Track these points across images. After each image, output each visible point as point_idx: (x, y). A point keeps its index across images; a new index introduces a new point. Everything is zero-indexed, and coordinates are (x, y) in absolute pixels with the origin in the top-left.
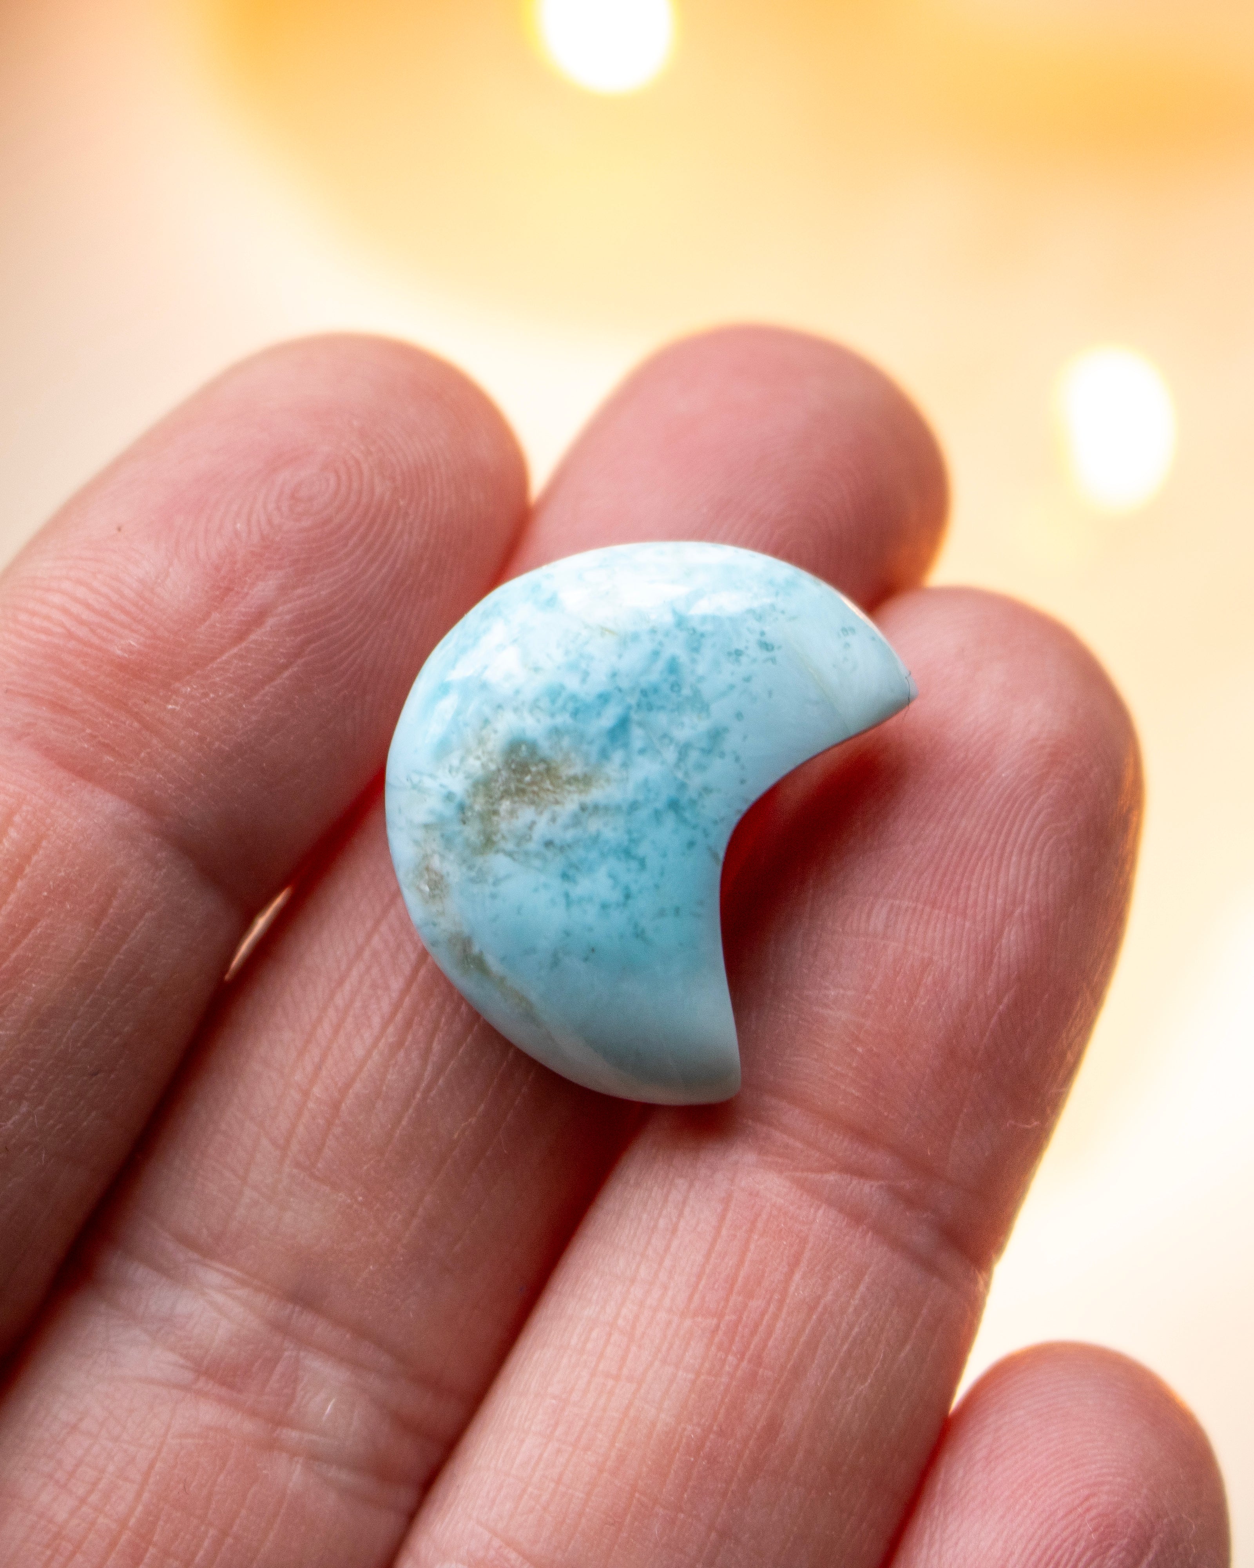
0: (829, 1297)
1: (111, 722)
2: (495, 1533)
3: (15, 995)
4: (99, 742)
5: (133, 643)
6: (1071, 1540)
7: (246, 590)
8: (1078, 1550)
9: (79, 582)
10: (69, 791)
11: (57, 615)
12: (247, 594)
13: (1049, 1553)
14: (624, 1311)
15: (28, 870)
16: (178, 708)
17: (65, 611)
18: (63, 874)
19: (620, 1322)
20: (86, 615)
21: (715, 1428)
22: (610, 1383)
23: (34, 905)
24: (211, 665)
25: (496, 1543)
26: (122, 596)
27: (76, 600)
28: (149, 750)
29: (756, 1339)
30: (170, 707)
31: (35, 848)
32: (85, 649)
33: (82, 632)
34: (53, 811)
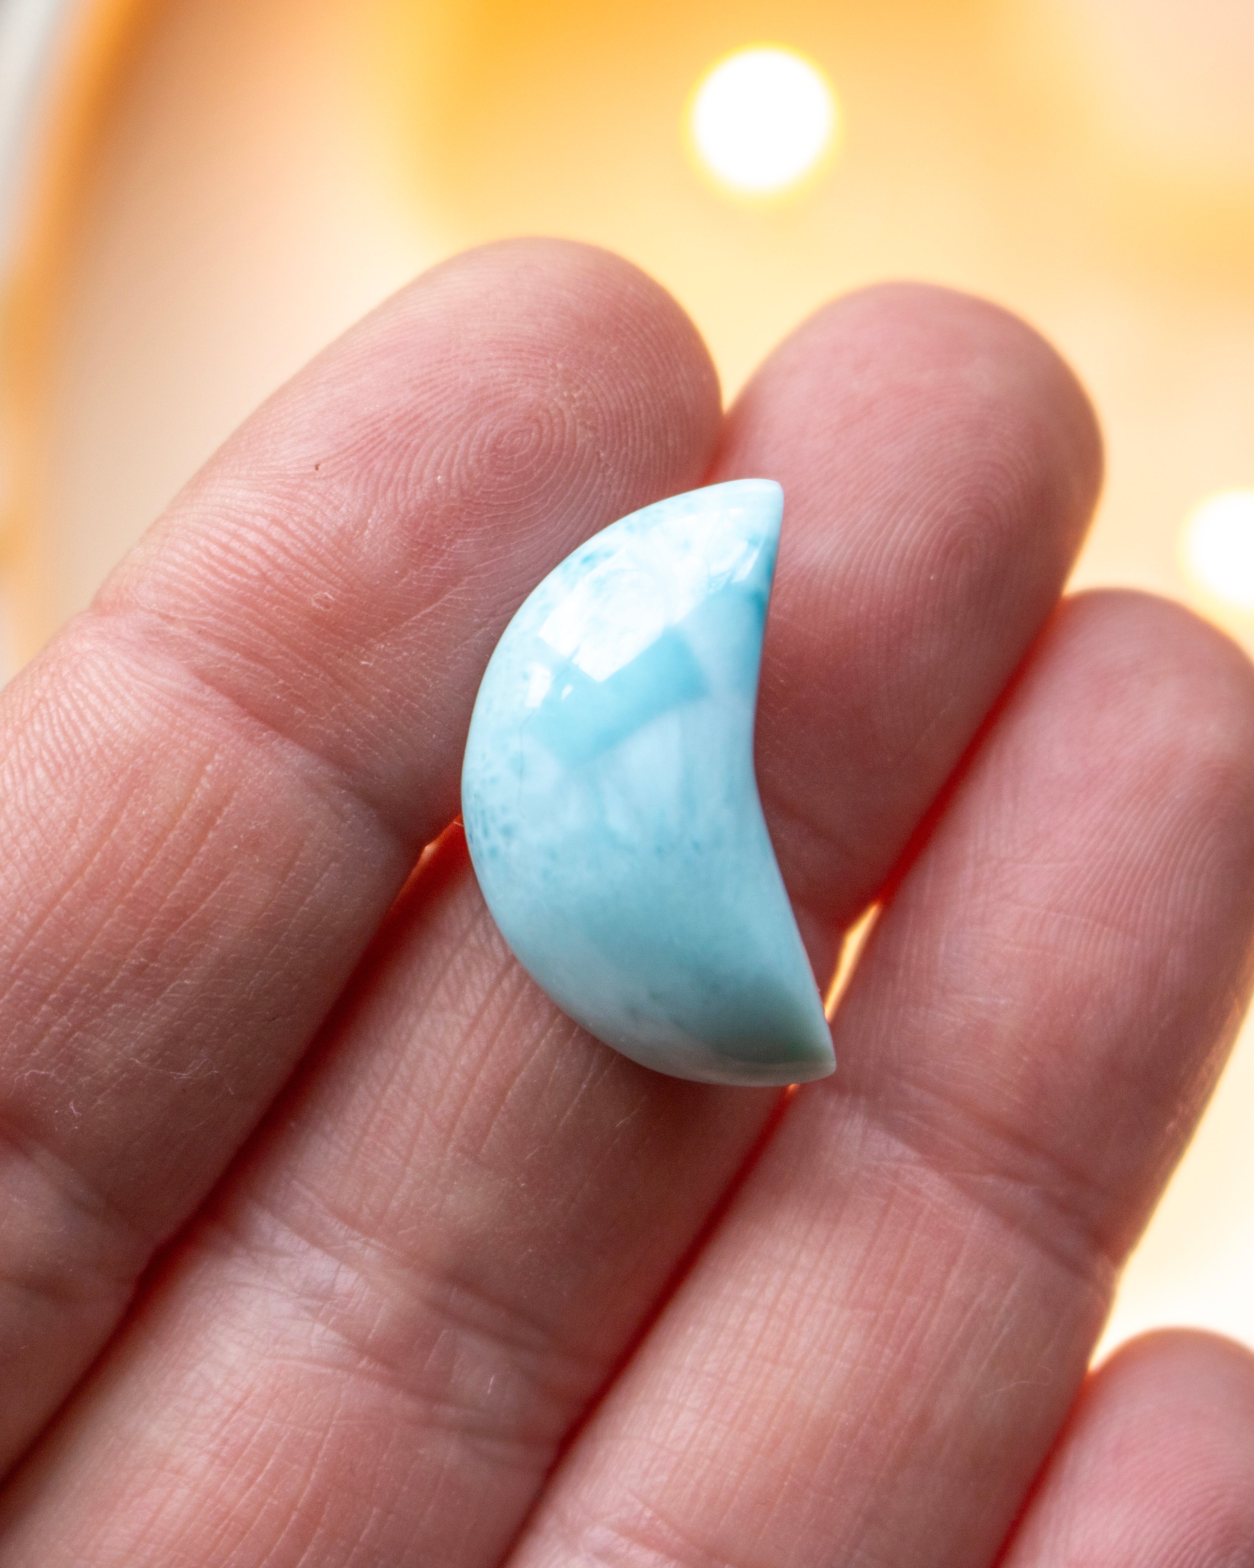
0: (983, 1297)
1: (305, 674)
2: (647, 1504)
3: (202, 946)
4: (292, 694)
5: (330, 597)
6: (1197, 1541)
7: (443, 547)
8: (1204, 1550)
9: (275, 521)
10: (260, 742)
11: (251, 554)
12: (444, 551)
13: (1176, 1551)
14: (784, 1296)
15: (219, 821)
16: (371, 664)
17: (261, 552)
18: (253, 827)
19: (780, 1307)
20: (281, 559)
21: (868, 1417)
22: (768, 1366)
23: (225, 858)
24: (405, 623)
25: (648, 1514)
26: (319, 542)
27: (272, 541)
28: (340, 704)
29: (912, 1335)
30: (363, 663)
31: (226, 800)
32: (283, 596)
33: (278, 577)
34: (245, 761)
